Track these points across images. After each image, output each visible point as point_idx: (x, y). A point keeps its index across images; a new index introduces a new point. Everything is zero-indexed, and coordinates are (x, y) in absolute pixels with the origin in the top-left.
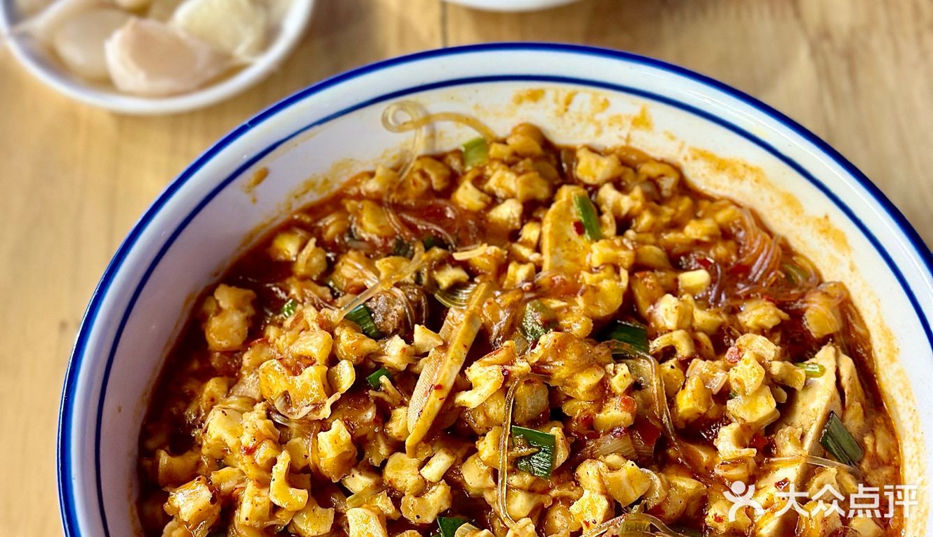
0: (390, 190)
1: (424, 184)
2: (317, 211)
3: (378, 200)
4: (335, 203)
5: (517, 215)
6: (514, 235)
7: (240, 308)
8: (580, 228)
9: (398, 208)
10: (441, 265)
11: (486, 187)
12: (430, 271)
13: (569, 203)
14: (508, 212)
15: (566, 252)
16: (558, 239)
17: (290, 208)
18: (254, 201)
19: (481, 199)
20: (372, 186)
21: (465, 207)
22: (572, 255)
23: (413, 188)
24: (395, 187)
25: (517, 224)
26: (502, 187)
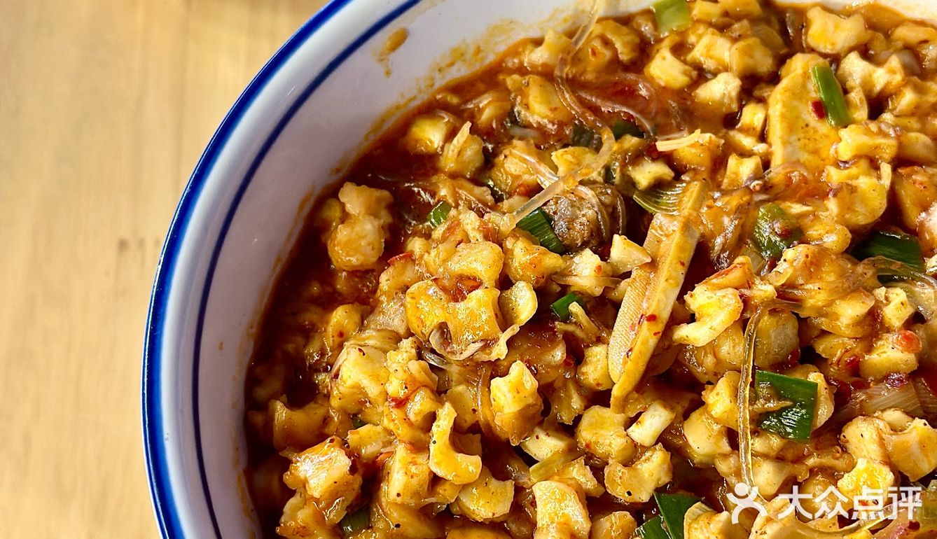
0: (563, 62)
1: (607, 54)
2: (465, 88)
3: (547, 75)
4: (490, 78)
5: (734, 94)
6: (730, 120)
7: (374, 214)
8: (820, 110)
9: (574, 84)
10: (637, 158)
11: (689, 57)
12: (624, 166)
13: (806, 76)
14: (721, 89)
15: (803, 141)
16: (793, 125)
17: (432, 85)
18: (388, 73)
19: (685, 73)
20: (538, 56)
21: (662, 84)
22: (811, 146)
23: (592, 59)
24: (569, 58)
25: (735, 107)
26: (711, 58)
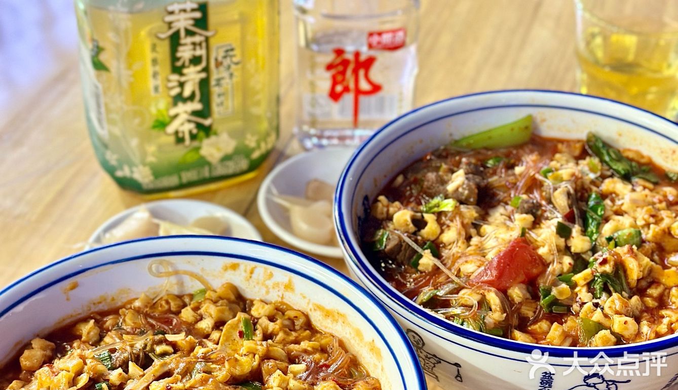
0: (146, 306)
1: (166, 307)
2: (104, 314)
3: (138, 311)
4: (115, 312)
5: (211, 326)
6: (207, 336)
7: (44, 349)
8: (241, 334)
9: (146, 315)
10: (160, 342)
11: (199, 312)
12: (152, 345)
13: (239, 321)
14: (205, 325)
15: (231, 345)
16: (228, 339)
17: (90, 310)
18: (68, 299)
19: (193, 316)
20: (137, 304)
21: (184, 320)
22: (234, 347)
23: (160, 308)
24: (149, 305)
25: (210, 330)
26: (207, 312)
